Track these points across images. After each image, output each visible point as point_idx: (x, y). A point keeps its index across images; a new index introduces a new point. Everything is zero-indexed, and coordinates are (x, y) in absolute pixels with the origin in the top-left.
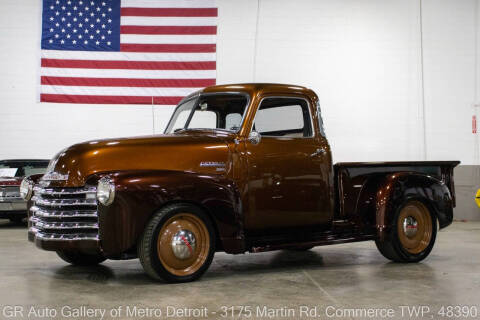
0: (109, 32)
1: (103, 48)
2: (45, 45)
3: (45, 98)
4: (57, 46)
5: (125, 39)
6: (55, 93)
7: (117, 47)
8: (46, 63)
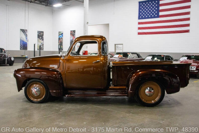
0: (156, 12)
1: (155, 17)
2: (139, 18)
3: (139, 34)
4: (142, 18)
5: (161, 14)
6: (142, 32)
7: (159, 16)
8: (139, 23)
